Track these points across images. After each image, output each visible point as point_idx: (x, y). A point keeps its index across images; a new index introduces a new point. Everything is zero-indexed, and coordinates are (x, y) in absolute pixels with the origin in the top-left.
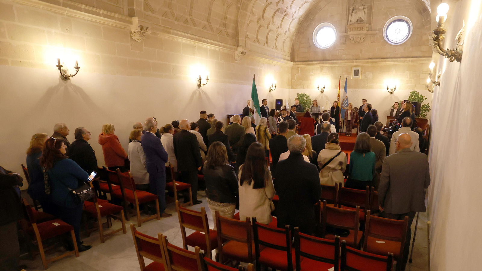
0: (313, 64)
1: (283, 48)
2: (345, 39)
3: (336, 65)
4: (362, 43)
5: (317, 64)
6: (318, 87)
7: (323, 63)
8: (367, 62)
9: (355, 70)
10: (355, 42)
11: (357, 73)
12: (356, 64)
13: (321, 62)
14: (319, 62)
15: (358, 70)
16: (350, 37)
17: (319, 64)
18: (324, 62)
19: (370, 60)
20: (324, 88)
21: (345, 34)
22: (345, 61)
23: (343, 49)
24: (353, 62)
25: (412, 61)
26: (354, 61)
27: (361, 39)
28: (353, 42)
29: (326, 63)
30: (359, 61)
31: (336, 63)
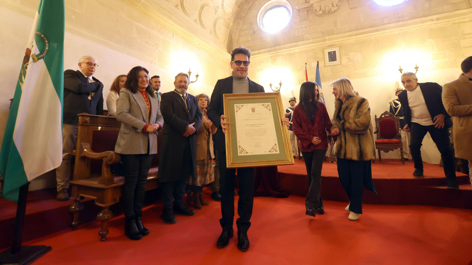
0: (259, 53)
1: (215, 31)
2: (306, 12)
3: (297, 50)
4: (335, 11)
5: (265, 52)
6: (271, 85)
7: (275, 50)
8: (350, 36)
9: (330, 53)
10: (324, 13)
11: (332, 57)
12: (328, 43)
13: (273, 48)
14: (269, 49)
15: (335, 52)
16: (315, 6)
17: (269, 51)
18: (277, 47)
19: (354, 32)
20: (281, 84)
21: (307, 5)
22: (311, 41)
23: (305, 27)
24: (325, 40)
25: (438, 19)
26: (327, 38)
27: (333, 5)
28: (321, 12)
29: (280, 49)
30: (335, 36)
31: (296, 46)
